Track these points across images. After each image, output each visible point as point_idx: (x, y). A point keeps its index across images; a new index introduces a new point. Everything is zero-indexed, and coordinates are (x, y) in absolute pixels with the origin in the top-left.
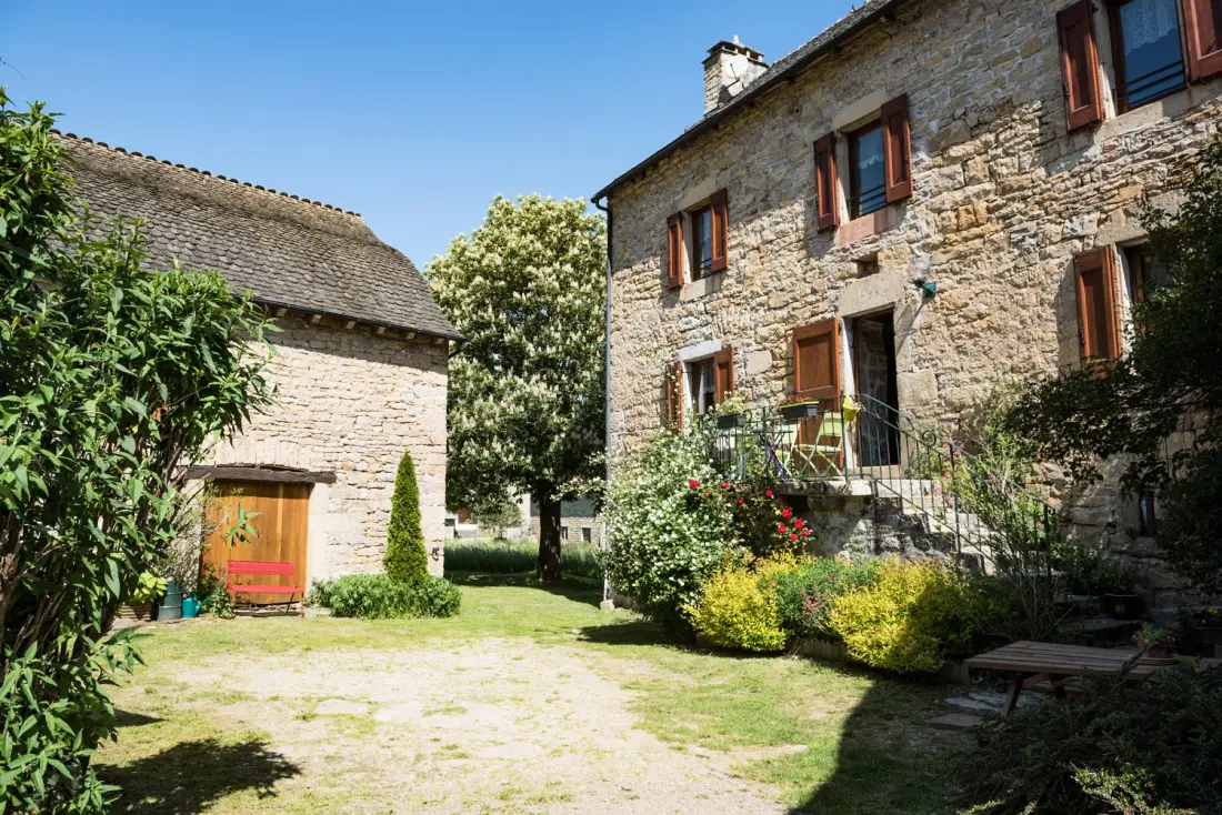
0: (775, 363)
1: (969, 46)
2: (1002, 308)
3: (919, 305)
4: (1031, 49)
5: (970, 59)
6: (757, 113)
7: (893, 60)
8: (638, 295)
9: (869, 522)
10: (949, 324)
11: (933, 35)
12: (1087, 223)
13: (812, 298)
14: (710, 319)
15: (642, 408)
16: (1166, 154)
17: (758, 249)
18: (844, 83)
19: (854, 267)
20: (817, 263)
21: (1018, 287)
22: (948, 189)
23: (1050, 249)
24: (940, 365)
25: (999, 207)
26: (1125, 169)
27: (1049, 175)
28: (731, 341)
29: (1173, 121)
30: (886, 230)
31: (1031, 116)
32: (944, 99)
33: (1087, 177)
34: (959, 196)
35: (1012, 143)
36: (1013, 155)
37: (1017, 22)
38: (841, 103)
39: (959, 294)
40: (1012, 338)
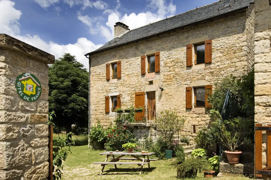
0: (131, 99)
1: (172, 46)
2: (174, 95)
3: (160, 92)
4: (182, 50)
6: (129, 46)
7: (158, 44)
8: (98, 80)
10: (165, 96)
11: (166, 42)
12: (188, 82)
13: (140, 87)
14: (116, 88)
15: (99, 105)
16: (201, 74)
17: (128, 75)
18: (148, 46)
19: (148, 83)
20: (141, 80)
21: (177, 91)
22: (166, 72)
23: (183, 86)
24: (164, 103)
25: (175, 77)
26: (195, 75)
27: (183, 73)
28: (121, 93)
29: (202, 69)
30: (155, 77)
31: (181, 62)
33: (189, 75)
34: (168, 73)
35: (178, 66)
36: (178, 68)
37: (180, 44)
38: (147, 50)
39: (167, 91)
40: (176, 100)
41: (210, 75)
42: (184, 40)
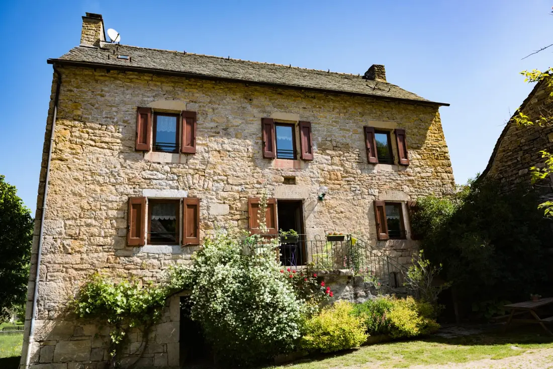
0: (232, 212)
1: (334, 119)
2: (349, 211)
3: (316, 202)
4: (355, 132)
5: (334, 123)
6: (222, 87)
7: (303, 106)
8: (91, 142)
9: (351, 287)
10: (330, 213)
11: (320, 108)
12: (375, 192)
13: (257, 186)
14: (176, 178)
15: (91, 221)
16: (394, 180)
17: (219, 152)
19: (283, 179)
20: (261, 171)
21: (355, 205)
22: (326, 164)
23: (365, 196)
24: (326, 227)
25: (346, 177)
26: (384, 180)
27: (362, 173)
28: (196, 194)
29: (395, 172)
30: (300, 169)
31: (356, 153)
32: (324, 131)
33: (374, 178)
34: (330, 167)
35: (349, 158)
36: (350, 162)
37: (351, 121)
39: (333, 202)
40: (354, 222)
41: (410, 185)
42: (357, 116)
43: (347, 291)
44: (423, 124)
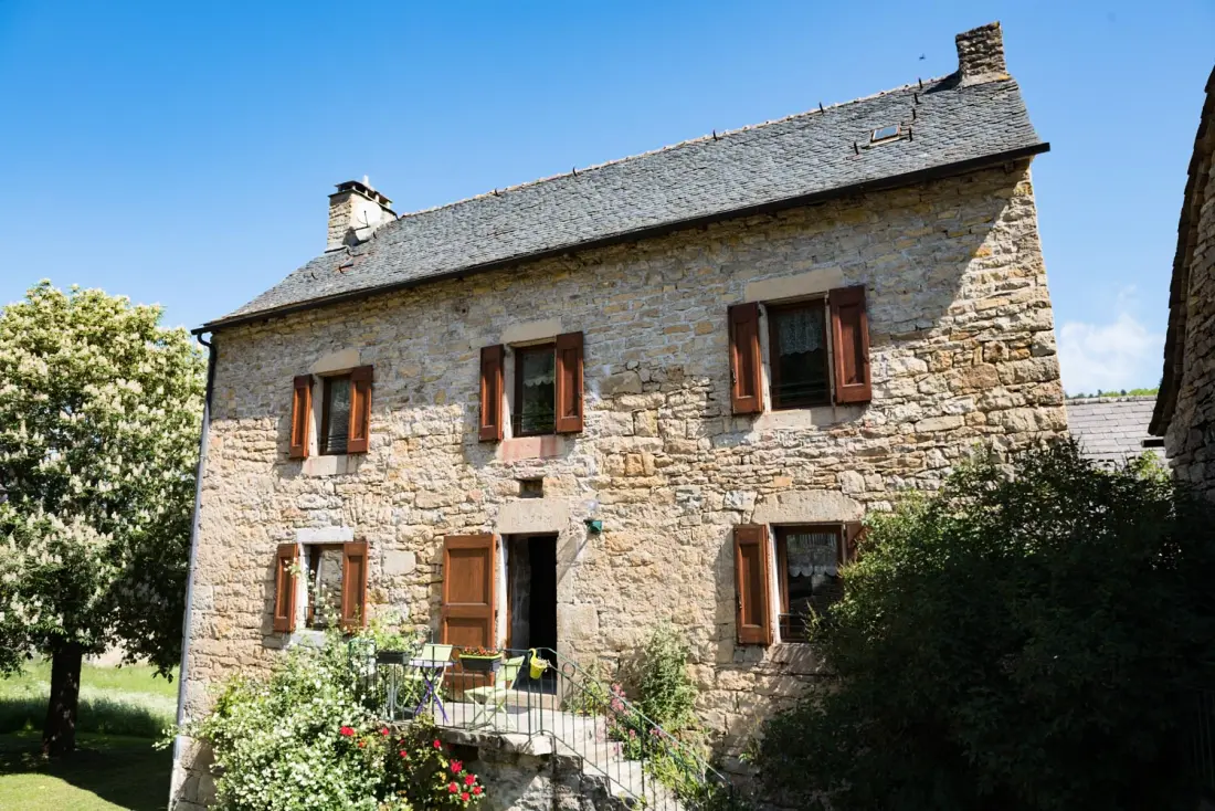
0: (419, 566)
1: (646, 307)
2: (666, 559)
3: (584, 539)
4: (703, 330)
5: (646, 319)
6: (417, 298)
7: (571, 294)
8: (245, 454)
9: (546, 780)
10: (613, 565)
11: (613, 285)
12: (746, 499)
13: (466, 507)
14: (340, 503)
15: (240, 587)
16: (813, 457)
17: (406, 439)
18: (518, 300)
19: (517, 487)
20: (475, 472)
21: (682, 543)
22: (617, 434)
23: (713, 515)
24: (602, 602)
25: (665, 464)
26: (779, 460)
27: (713, 447)
28: (365, 534)
29: (819, 430)
30: (553, 457)
31: (700, 389)
32: (618, 347)
33: (747, 459)
34: (628, 443)
35: (680, 408)
36: (681, 419)
37: (692, 301)
38: (512, 319)
39: (625, 537)
40: (674, 591)
41: (870, 467)
42: (712, 281)
43: (536, 790)
44: (952, 242)
